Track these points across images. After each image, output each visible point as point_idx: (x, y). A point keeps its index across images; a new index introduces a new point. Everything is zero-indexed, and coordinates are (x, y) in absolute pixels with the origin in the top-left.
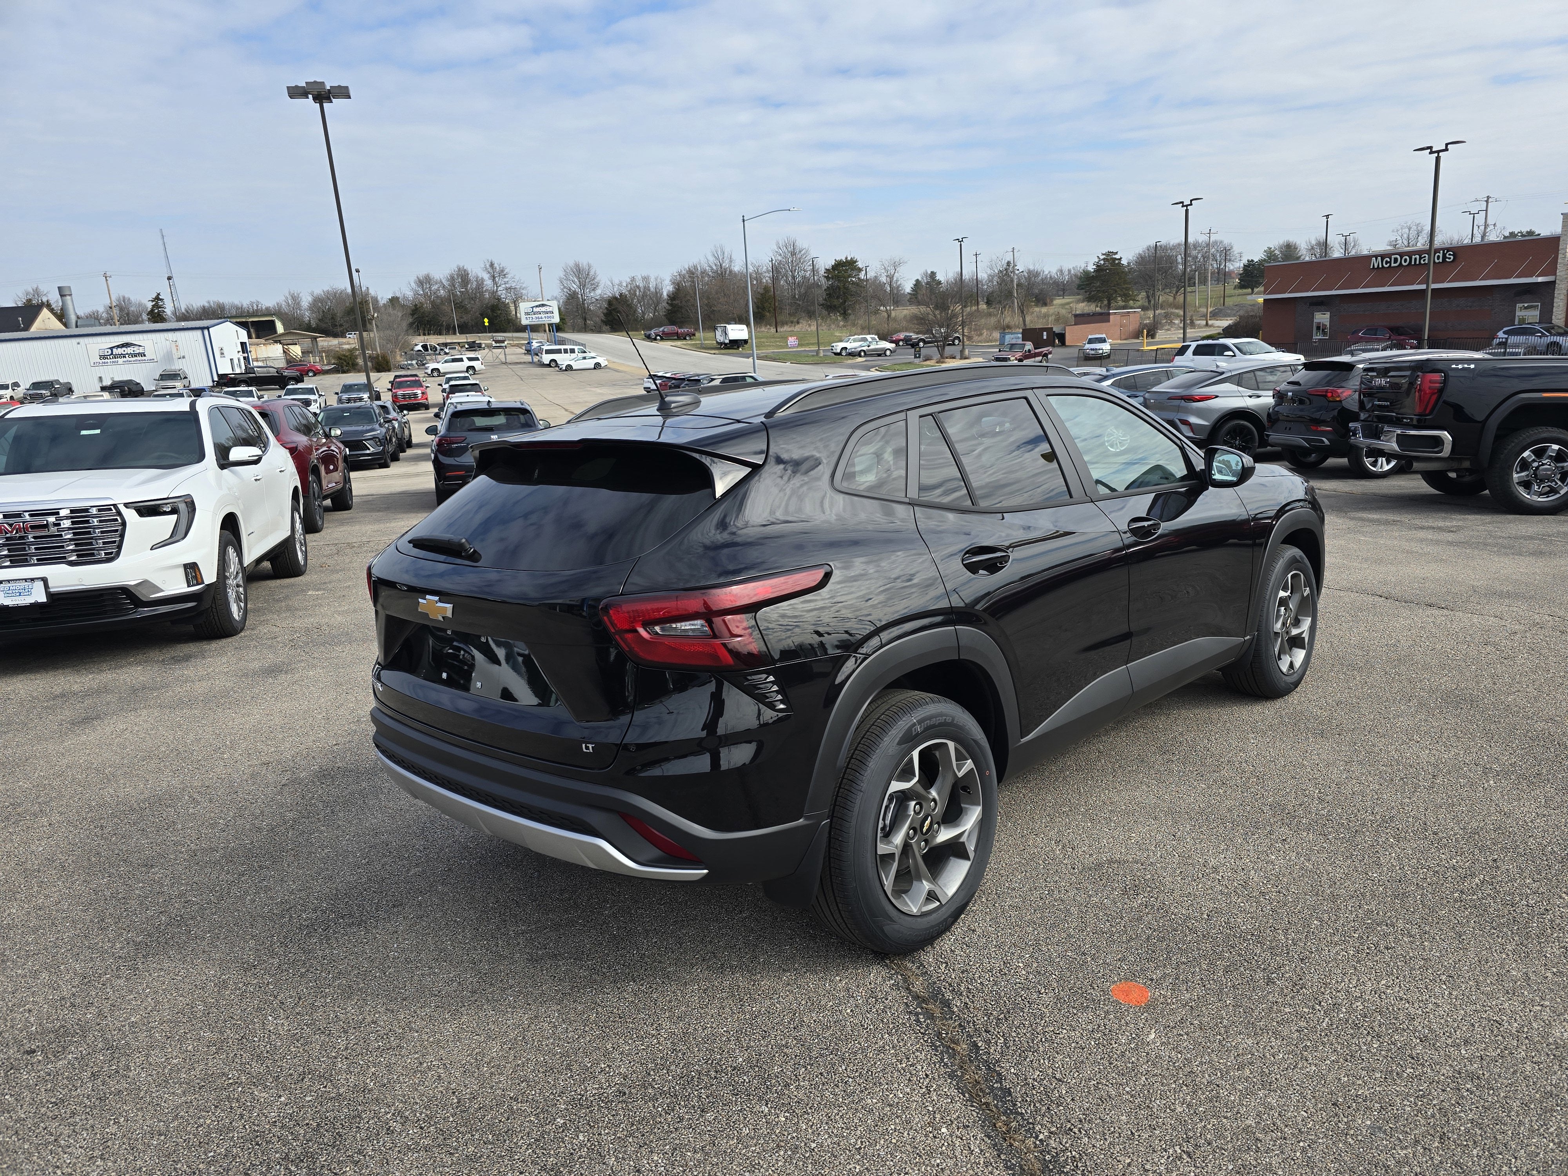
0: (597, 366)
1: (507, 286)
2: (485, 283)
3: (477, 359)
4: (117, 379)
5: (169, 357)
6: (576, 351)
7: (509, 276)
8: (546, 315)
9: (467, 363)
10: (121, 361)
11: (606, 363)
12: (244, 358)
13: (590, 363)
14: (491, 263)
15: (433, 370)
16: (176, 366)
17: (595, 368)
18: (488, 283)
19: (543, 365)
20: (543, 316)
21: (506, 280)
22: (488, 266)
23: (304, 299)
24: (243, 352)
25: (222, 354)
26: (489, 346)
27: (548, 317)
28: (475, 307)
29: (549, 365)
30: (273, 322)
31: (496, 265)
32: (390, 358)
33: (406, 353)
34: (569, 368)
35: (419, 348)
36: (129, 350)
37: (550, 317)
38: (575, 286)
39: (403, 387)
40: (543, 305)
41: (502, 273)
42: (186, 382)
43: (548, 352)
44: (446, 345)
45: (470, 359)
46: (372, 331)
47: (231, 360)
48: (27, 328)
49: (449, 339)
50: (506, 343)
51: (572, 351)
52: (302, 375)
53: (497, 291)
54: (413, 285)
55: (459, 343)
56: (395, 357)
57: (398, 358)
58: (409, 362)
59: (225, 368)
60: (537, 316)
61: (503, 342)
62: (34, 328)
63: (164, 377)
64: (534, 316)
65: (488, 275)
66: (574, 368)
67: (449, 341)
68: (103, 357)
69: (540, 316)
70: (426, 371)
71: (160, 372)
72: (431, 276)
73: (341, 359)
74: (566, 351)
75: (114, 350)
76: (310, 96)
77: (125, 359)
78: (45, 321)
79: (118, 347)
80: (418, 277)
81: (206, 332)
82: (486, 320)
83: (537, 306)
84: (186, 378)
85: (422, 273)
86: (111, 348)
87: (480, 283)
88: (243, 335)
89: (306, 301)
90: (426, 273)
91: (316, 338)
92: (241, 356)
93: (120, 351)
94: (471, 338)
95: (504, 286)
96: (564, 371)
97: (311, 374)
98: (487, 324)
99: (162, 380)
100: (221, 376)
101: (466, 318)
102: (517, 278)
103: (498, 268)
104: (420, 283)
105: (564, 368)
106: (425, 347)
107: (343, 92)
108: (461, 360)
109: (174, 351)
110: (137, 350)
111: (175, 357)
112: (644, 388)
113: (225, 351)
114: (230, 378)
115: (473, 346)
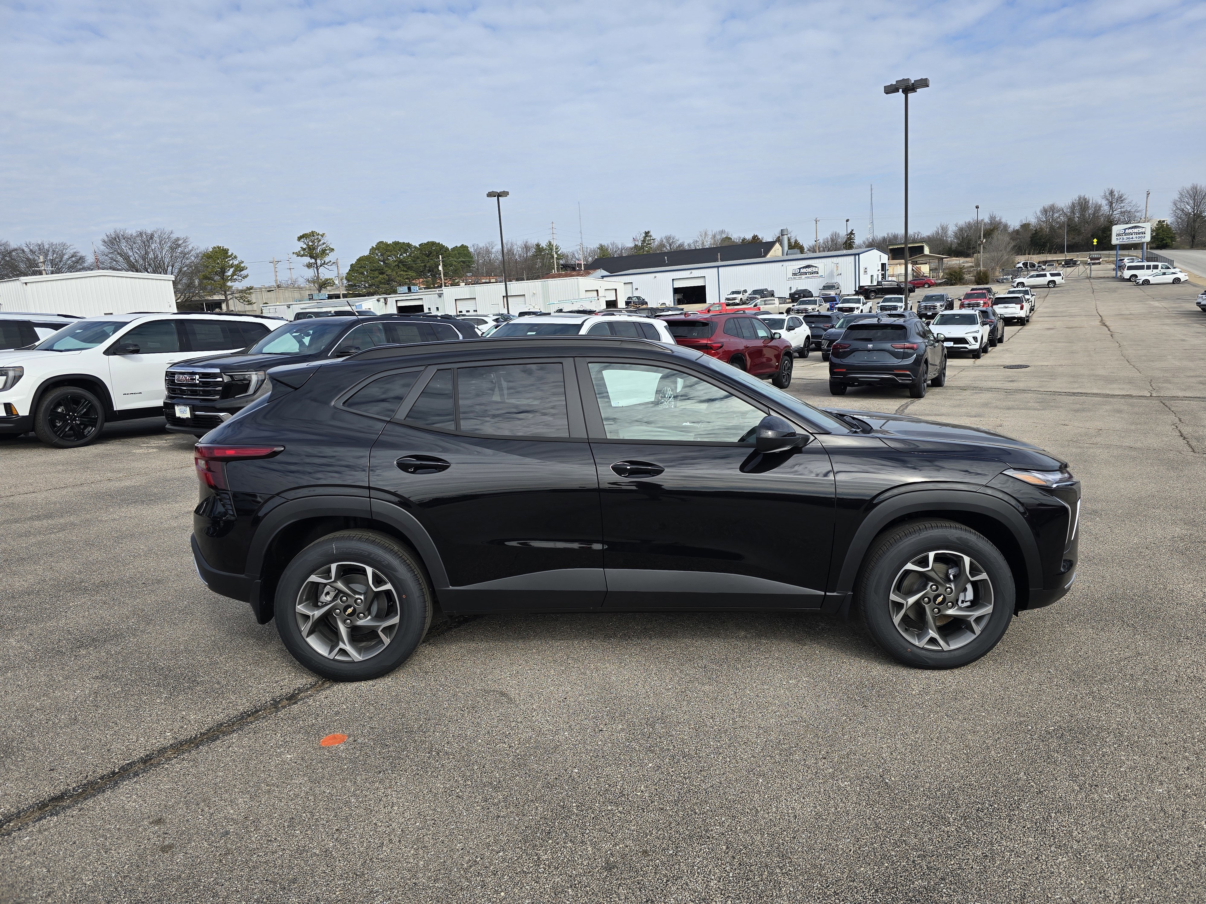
0: (1177, 281)
1: (1122, 210)
2: (1102, 209)
3: (1059, 275)
4: (799, 289)
5: (831, 275)
6: (1160, 267)
7: (1127, 201)
8: (1138, 236)
9: (1049, 278)
10: (803, 277)
11: (1187, 278)
12: (882, 275)
13: (1169, 278)
14: (1111, 191)
15: (1018, 284)
16: (836, 280)
17: (1173, 283)
18: (1105, 208)
19: (1124, 280)
20: (1134, 236)
21: (1122, 205)
22: (1107, 194)
23: (950, 229)
24: (882, 271)
25: (866, 272)
26: (1085, 263)
27: (1139, 237)
28: (1087, 229)
29: (1129, 280)
30: (922, 247)
31: (1115, 193)
32: (990, 274)
33: (1003, 270)
34: (1146, 282)
35: (1021, 265)
36: (809, 270)
37: (1141, 237)
38: (1189, 207)
39: (971, 298)
40: (1135, 227)
41: (1120, 199)
42: (838, 291)
43: (1130, 268)
44: (1045, 263)
45: (1052, 275)
46: (979, 252)
47: (872, 276)
48: (765, 256)
49: (1050, 257)
50: (1101, 260)
51: (1156, 267)
52: (914, 287)
53: (1112, 215)
54: (1039, 214)
55: (1058, 261)
56: (994, 273)
57: (997, 274)
58: (1005, 277)
59: (865, 282)
60: (1128, 236)
61: (1098, 259)
62: (768, 256)
63: (826, 288)
64: (1125, 237)
65: (1106, 202)
66: (1151, 282)
67: (1049, 259)
68: (794, 274)
69: (1131, 236)
70: (1013, 284)
71: (824, 284)
72: (1056, 206)
73: (952, 275)
74: (1148, 267)
75: (801, 270)
76: (901, 90)
77: (806, 276)
78: (776, 251)
79: (804, 267)
80: (1044, 207)
81: (857, 257)
82: (1095, 240)
83: (1129, 228)
84: (838, 288)
85: (1047, 203)
86: (800, 269)
87: (1098, 208)
88: (885, 258)
89: (952, 230)
90: (1052, 203)
91: (942, 259)
92: (880, 273)
93: (804, 270)
94: (1069, 256)
95: (1119, 210)
96: (1140, 285)
97: (926, 286)
98: (1095, 243)
99: (824, 289)
100: (860, 287)
101: (1078, 239)
102: (1134, 203)
103: (1117, 195)
104: (1045, 211)
105: (1141, 283)
106: (1025, 264)
107: (924, 83)
108: (1045, 275)
109: (835, 270)
110: (814, 270)
111: (835, 274)
112: (1197, 303)
113: (868, 270)
114: (865, 289)
115: (1070, 263)
